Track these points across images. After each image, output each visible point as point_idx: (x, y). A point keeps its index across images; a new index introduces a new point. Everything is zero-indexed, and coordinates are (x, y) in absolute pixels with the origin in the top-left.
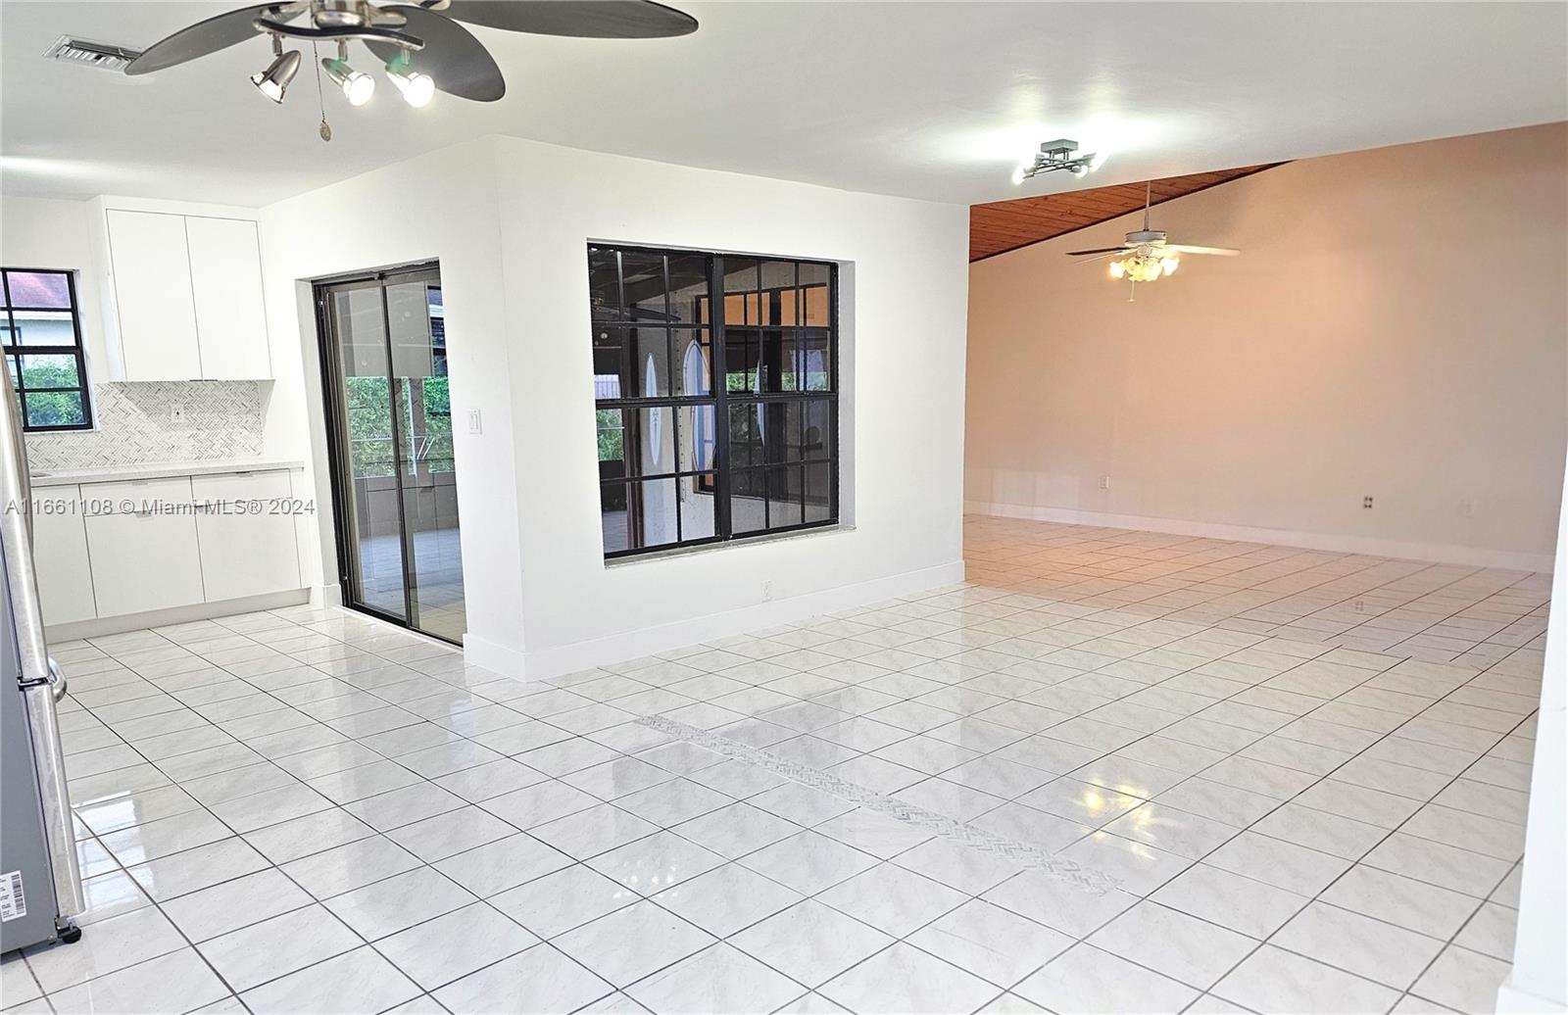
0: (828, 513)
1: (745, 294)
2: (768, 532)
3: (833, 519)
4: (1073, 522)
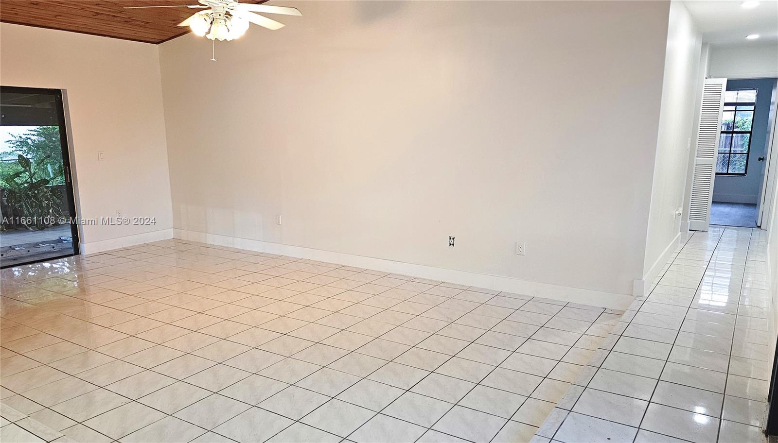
4: (260, 250)
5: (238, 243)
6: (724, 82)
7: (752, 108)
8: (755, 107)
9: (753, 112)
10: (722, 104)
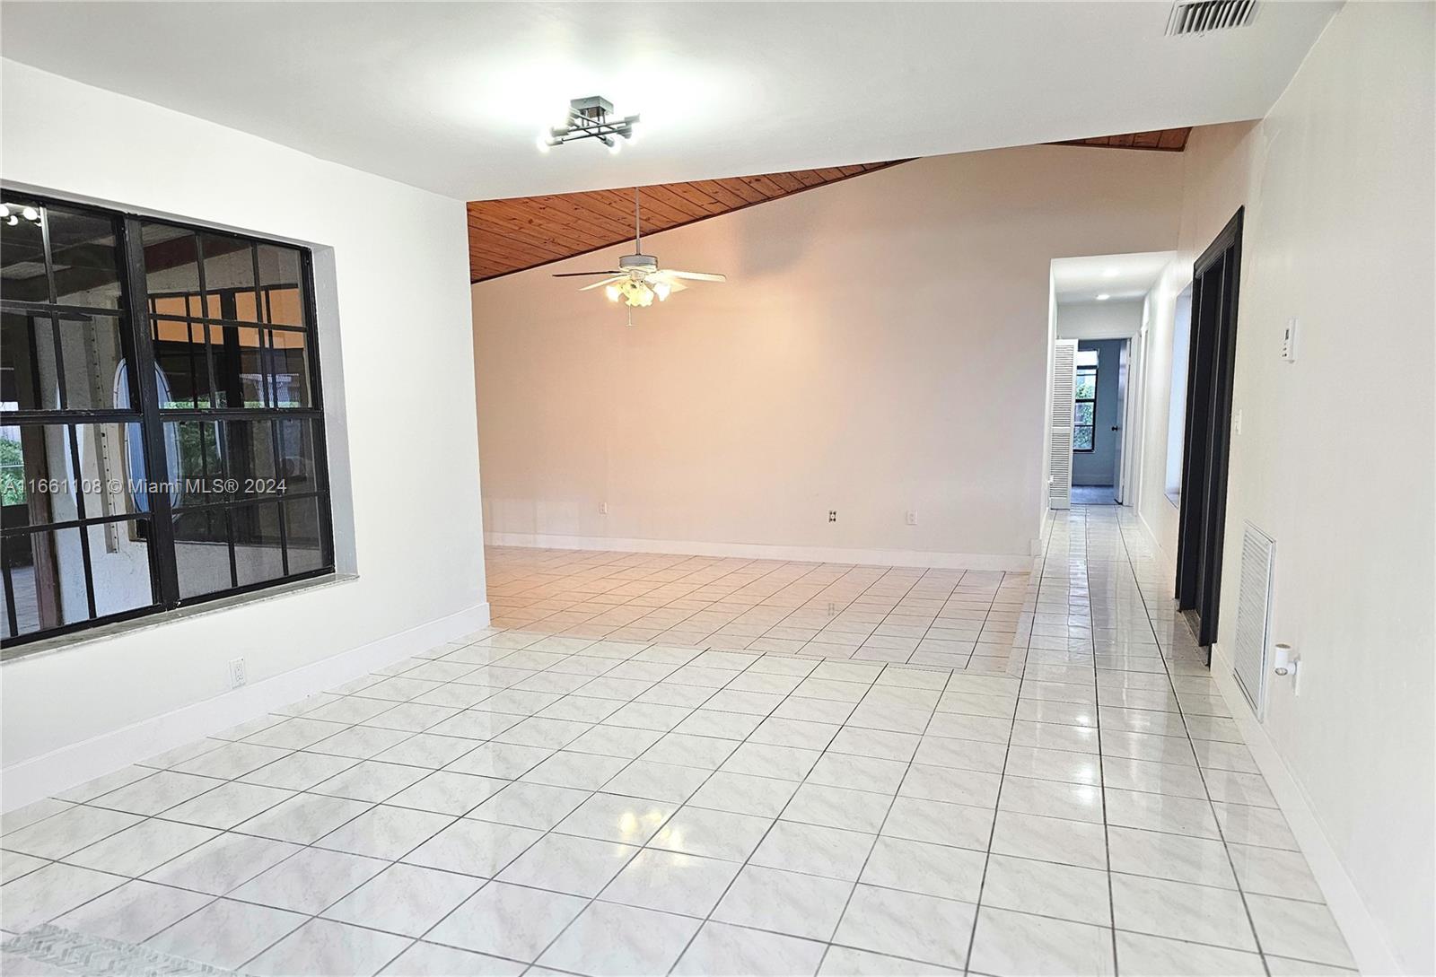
0: (320, 561)
1: (187, 295)
2: (235, 591)
3: (327, 567)
4: (575, 548)
5: (543, 542)
6: (1075, 343)
7: (1094, 371)
8: (1097, 371)
9: (1095, 377)
10: (1075, 368)
